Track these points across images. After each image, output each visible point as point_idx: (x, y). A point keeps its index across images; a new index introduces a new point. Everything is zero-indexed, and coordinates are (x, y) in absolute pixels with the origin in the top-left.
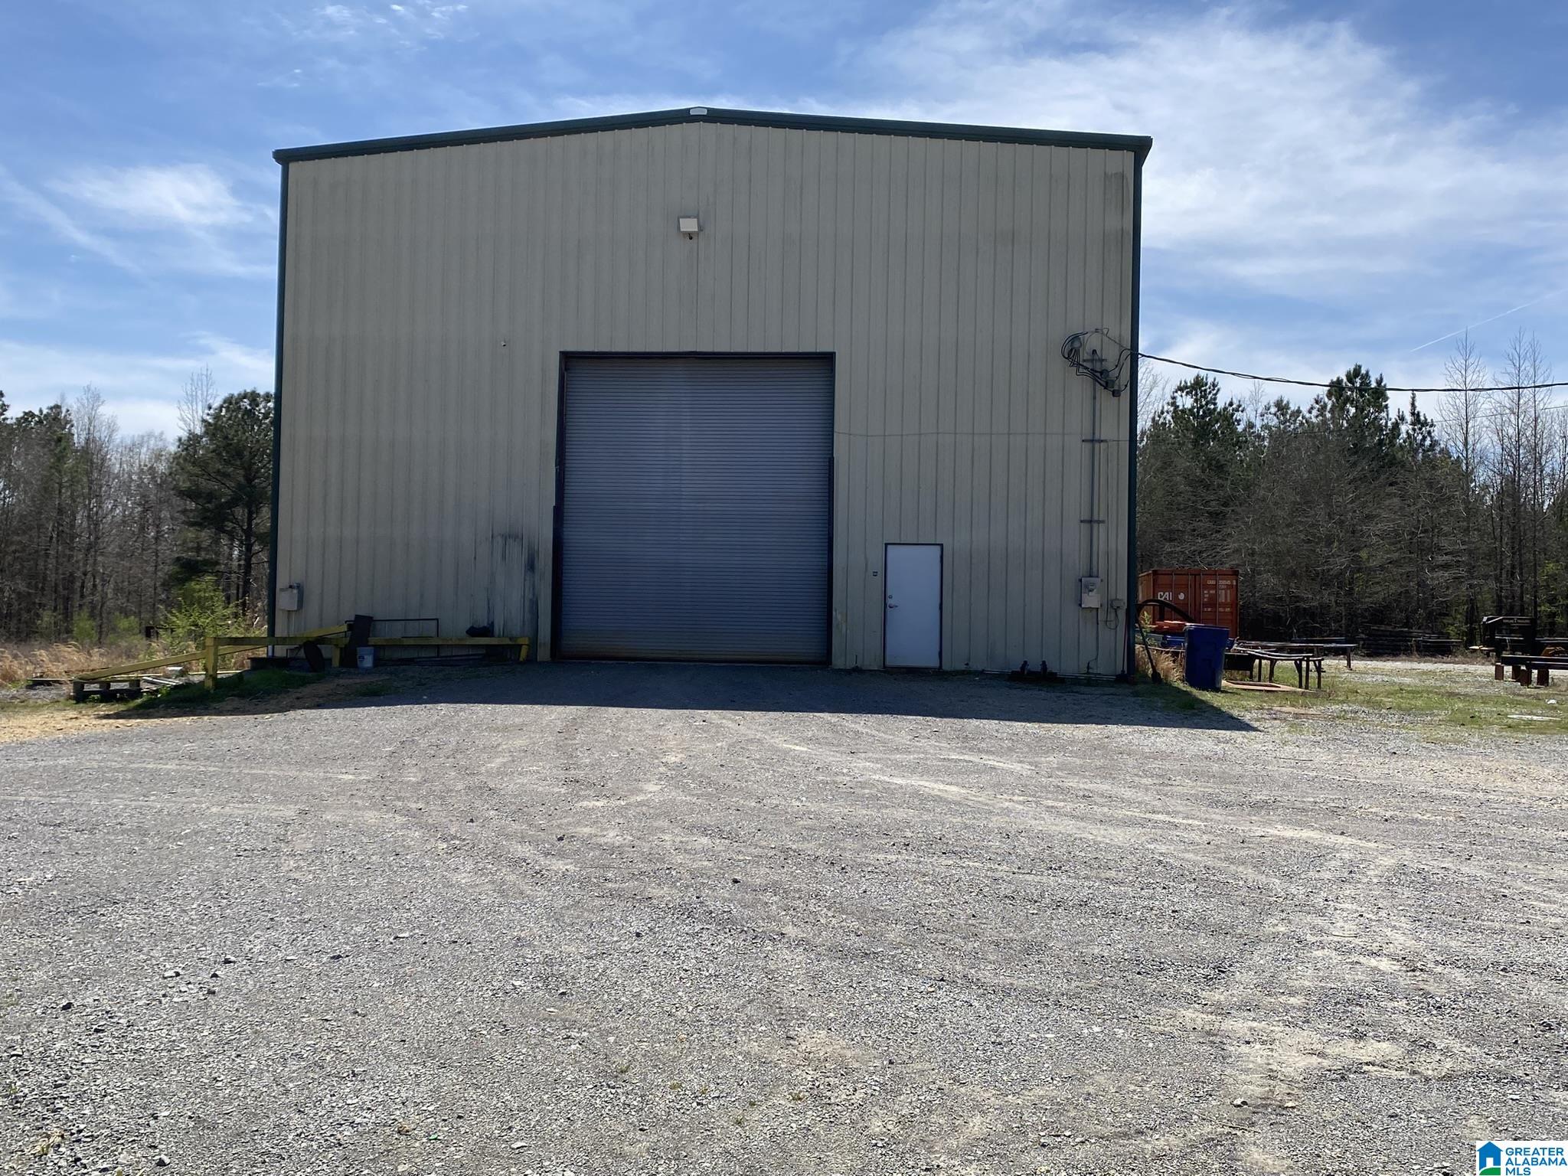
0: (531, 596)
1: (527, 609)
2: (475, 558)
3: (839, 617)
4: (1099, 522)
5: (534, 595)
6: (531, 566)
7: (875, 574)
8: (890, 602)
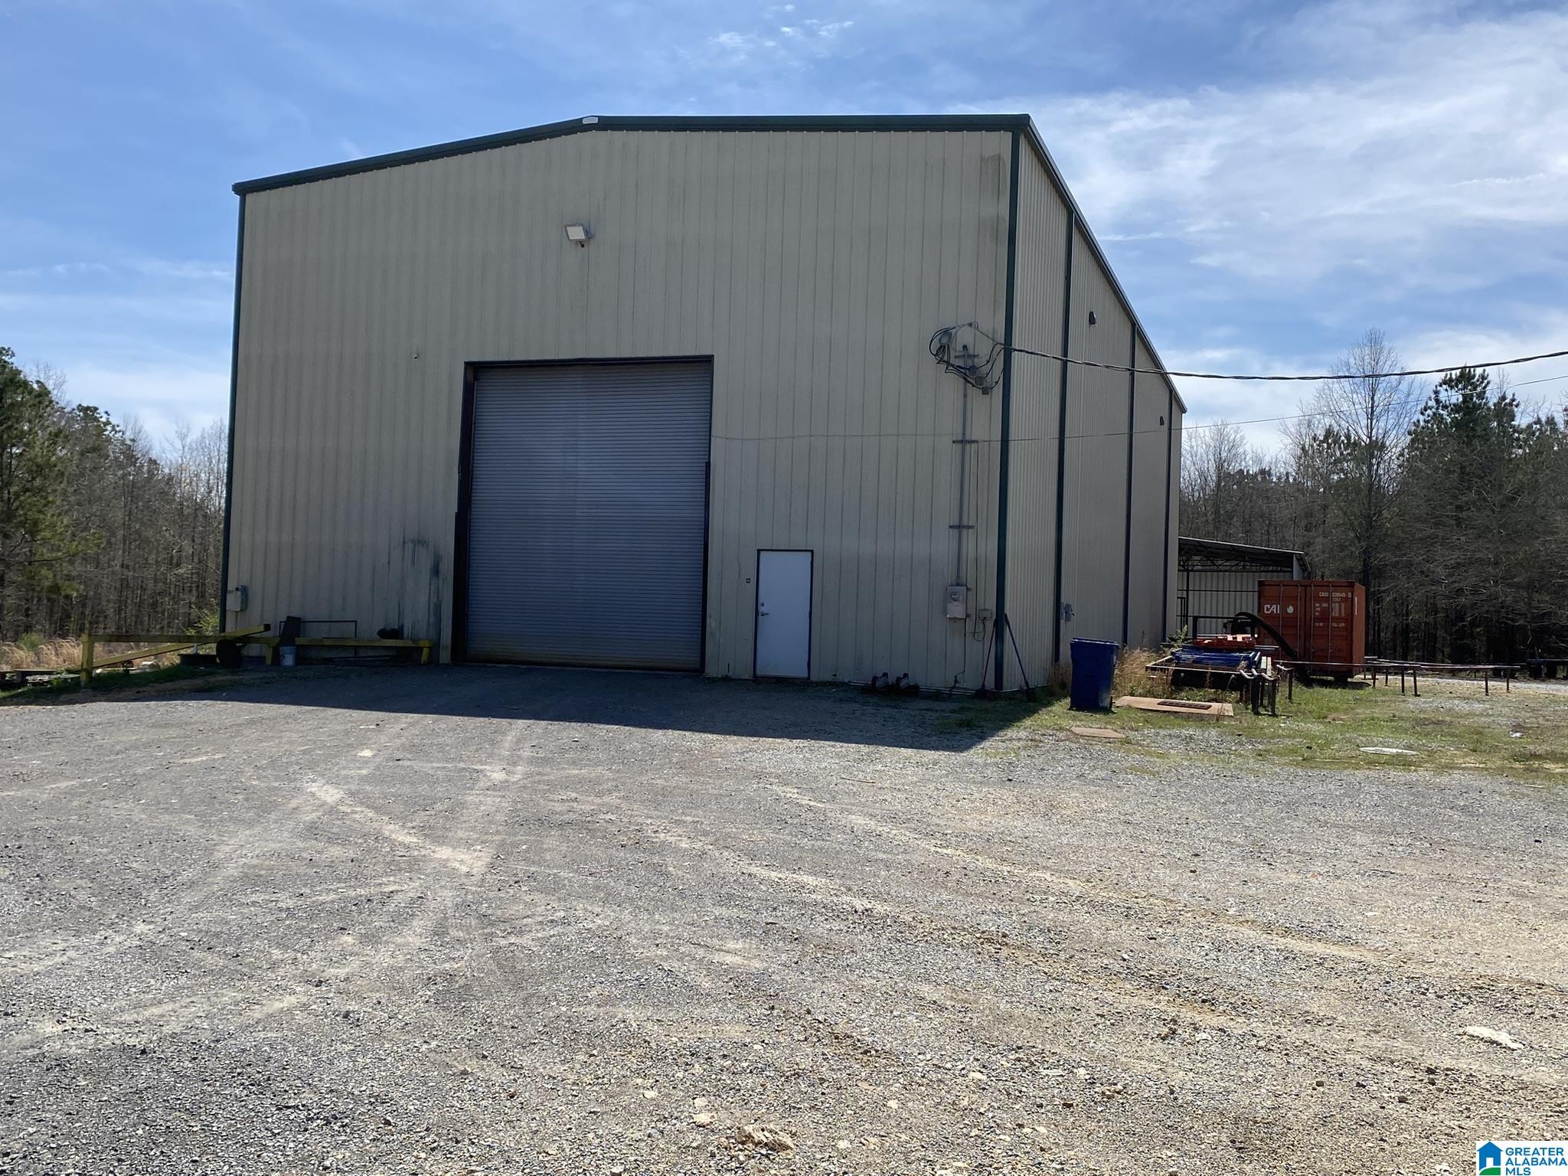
0: (435, 600)
1: (431, 613)
2: (389, 563)
3: (713, 624)
4: (969, 527)
5: (438, 597)
6: (436, 571)
7: (748, 581)
8: (762, 609)
